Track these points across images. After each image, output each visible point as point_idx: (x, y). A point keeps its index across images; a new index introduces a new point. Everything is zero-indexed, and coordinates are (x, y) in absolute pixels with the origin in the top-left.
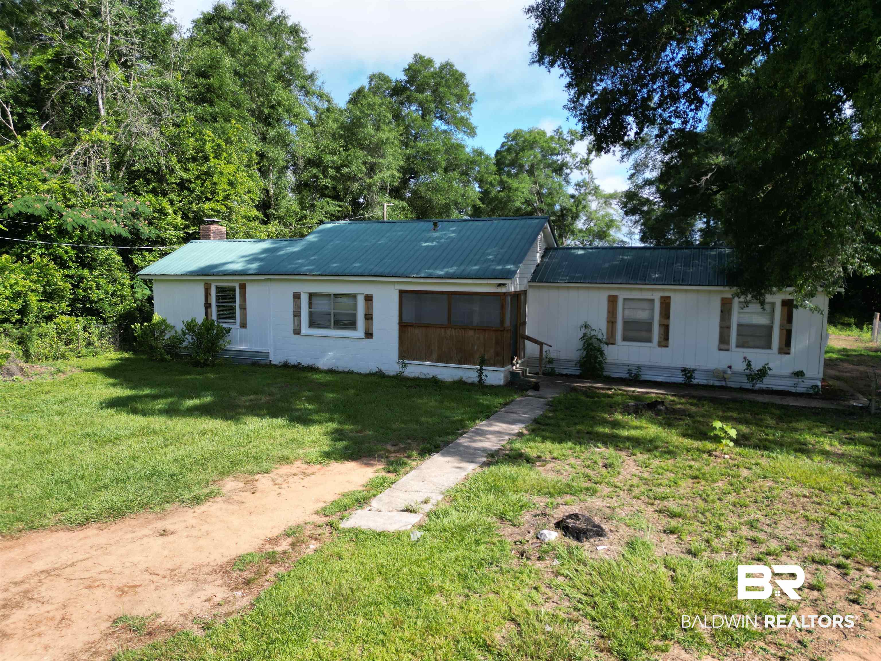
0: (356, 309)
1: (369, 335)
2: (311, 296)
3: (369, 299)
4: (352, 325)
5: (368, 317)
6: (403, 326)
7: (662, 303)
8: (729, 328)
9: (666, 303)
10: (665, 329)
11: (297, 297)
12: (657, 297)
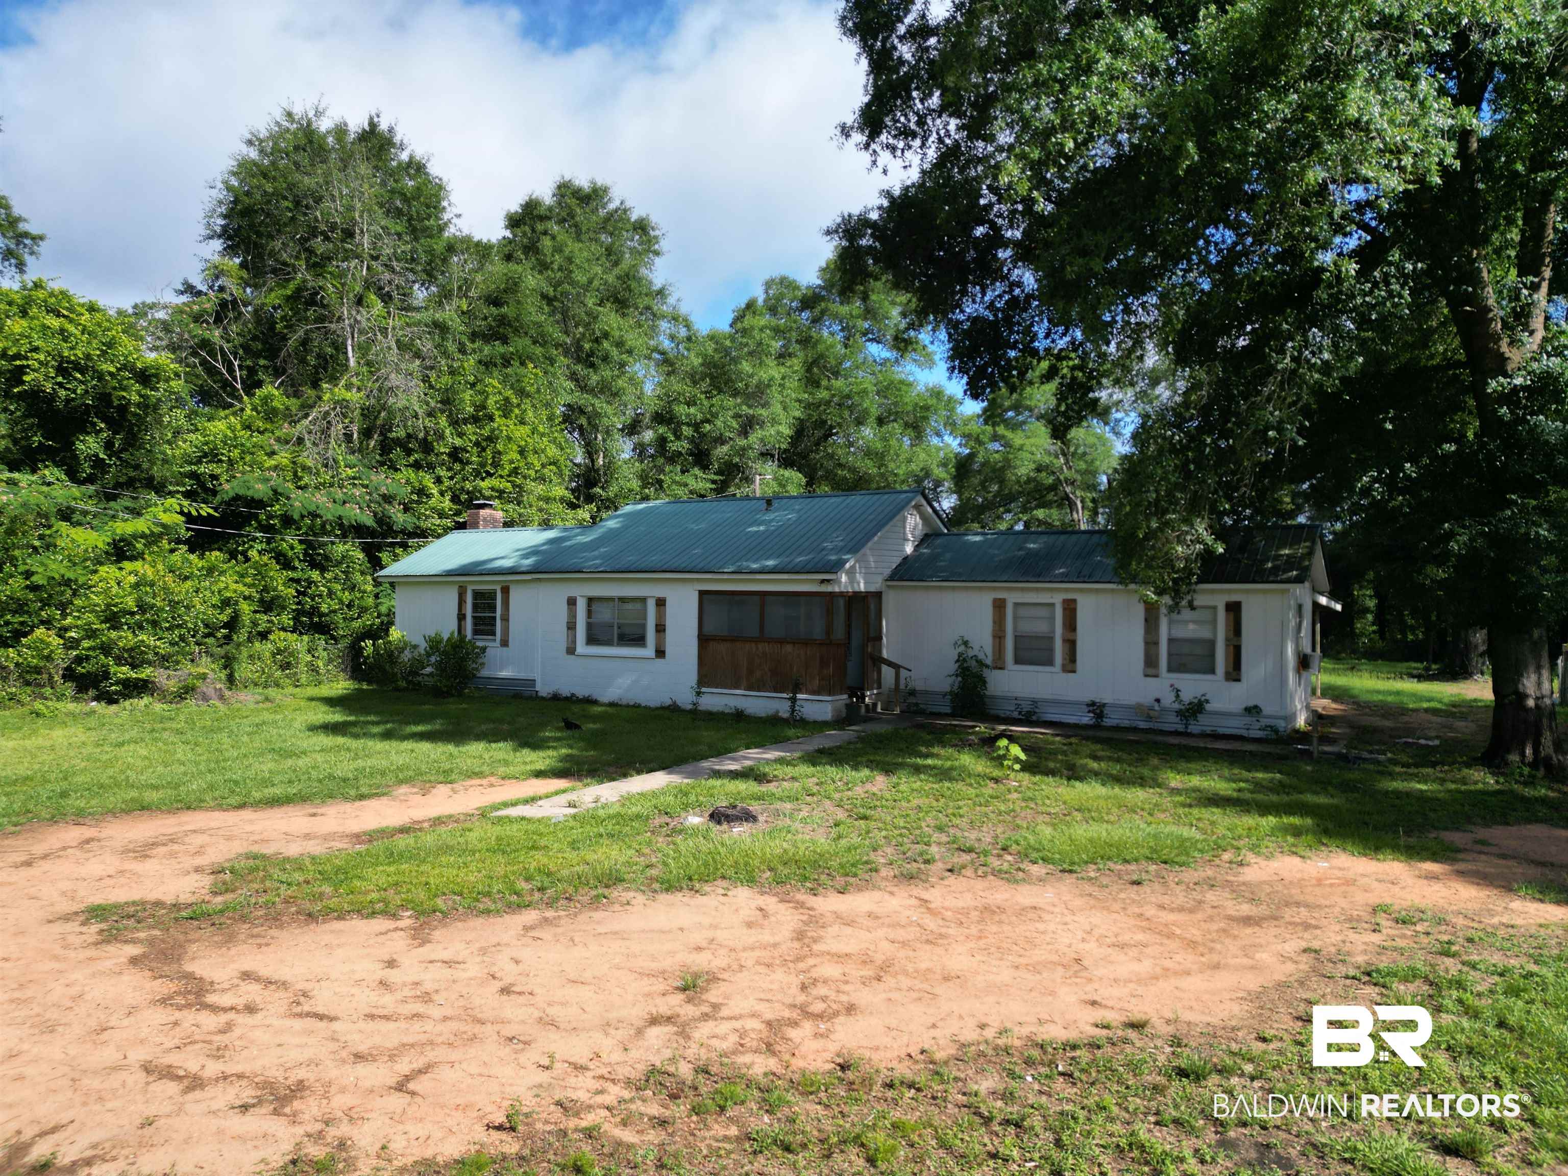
0: (645, 618)
1: (660, 653)
2: (591, 600)
3: (661, 603)
4: (639, 640)
5: (660, 629)
6: (704, 640)
7: (1064, 609)
8: (1156, 643)
9: (1070, 608)
10: (1071, 645)
11: (572, 602)
12: (1057, 599)
